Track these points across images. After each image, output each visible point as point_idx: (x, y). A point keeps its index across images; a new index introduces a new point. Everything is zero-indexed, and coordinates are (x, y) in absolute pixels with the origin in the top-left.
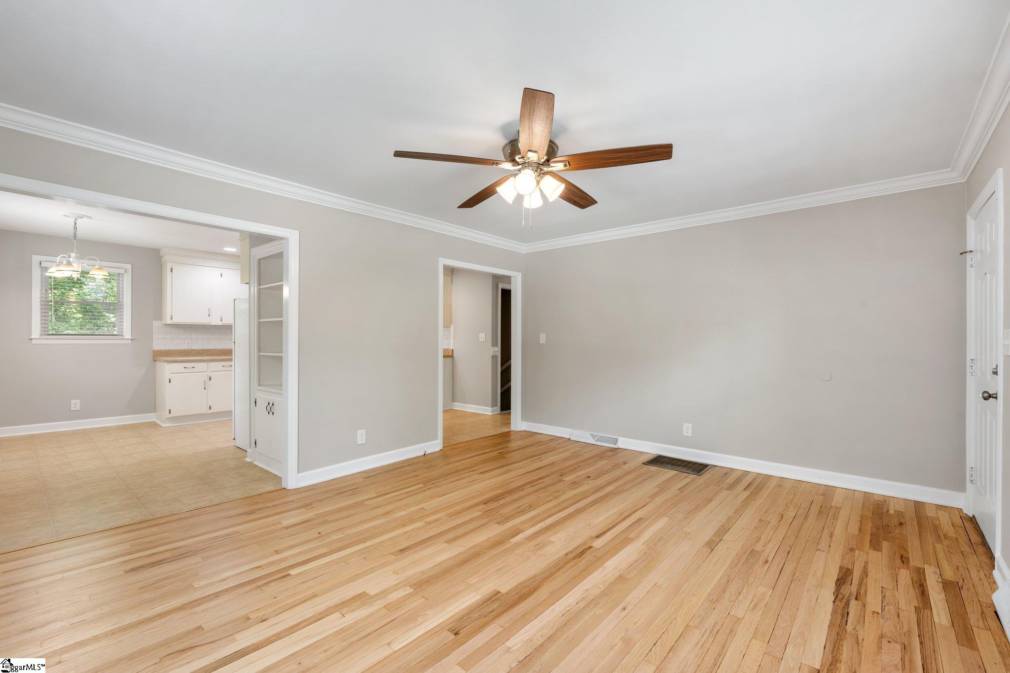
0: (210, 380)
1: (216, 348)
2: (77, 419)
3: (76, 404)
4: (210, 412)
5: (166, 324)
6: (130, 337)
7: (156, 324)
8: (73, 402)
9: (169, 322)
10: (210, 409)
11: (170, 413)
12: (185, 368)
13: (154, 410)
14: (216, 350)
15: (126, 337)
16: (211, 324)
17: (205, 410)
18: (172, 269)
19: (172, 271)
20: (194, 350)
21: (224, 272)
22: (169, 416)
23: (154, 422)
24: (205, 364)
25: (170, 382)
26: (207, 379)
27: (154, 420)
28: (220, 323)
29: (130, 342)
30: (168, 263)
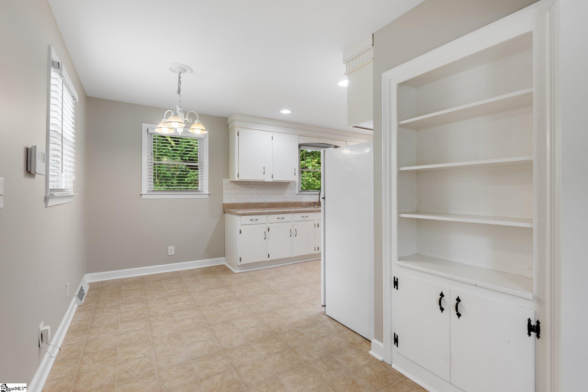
0: (269, 230)
1: (266, 201)
2: (172, 263)
3: (171, 251)
4: (269, 259)
5: (232, 182)
6: (208, 193)
7: (225, 181)
8: (170, 248)
9: (237, 179)
10: (269, 257)
11: (240, 261)
12: (251, 220)
13: (223, 254)
14: (266, 203)
15: (205, 193)
16: (265, 181)
17: (265, 258)
18: (238, 133)
19: (238, 135)
20: (251, 203)
21: (275, 135)
22: (239, 263)
23: (224, 265)
24: (265, 216)
25: (240, 233)
26: (266, 230)
27: (224, 263)
28: (271, 180)
29: (207, 196)
30: (236, 127)
